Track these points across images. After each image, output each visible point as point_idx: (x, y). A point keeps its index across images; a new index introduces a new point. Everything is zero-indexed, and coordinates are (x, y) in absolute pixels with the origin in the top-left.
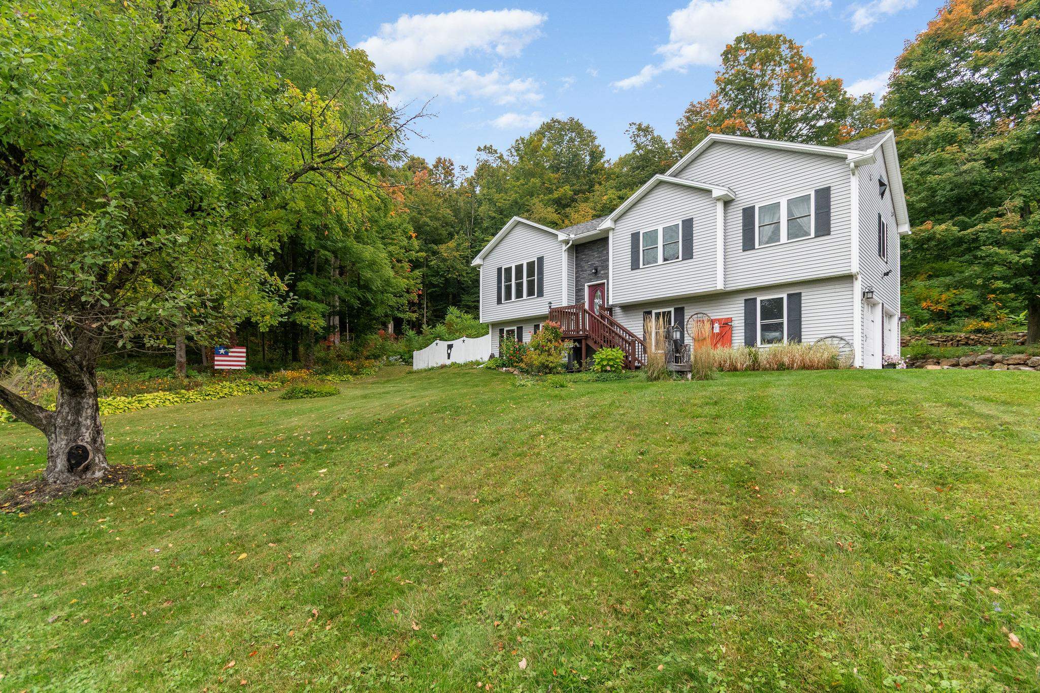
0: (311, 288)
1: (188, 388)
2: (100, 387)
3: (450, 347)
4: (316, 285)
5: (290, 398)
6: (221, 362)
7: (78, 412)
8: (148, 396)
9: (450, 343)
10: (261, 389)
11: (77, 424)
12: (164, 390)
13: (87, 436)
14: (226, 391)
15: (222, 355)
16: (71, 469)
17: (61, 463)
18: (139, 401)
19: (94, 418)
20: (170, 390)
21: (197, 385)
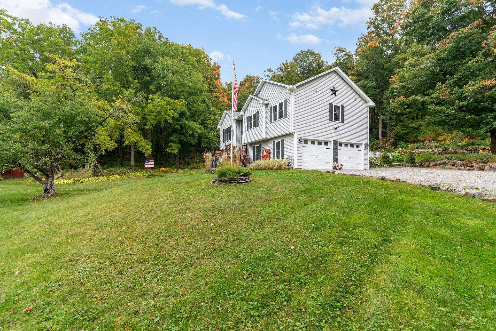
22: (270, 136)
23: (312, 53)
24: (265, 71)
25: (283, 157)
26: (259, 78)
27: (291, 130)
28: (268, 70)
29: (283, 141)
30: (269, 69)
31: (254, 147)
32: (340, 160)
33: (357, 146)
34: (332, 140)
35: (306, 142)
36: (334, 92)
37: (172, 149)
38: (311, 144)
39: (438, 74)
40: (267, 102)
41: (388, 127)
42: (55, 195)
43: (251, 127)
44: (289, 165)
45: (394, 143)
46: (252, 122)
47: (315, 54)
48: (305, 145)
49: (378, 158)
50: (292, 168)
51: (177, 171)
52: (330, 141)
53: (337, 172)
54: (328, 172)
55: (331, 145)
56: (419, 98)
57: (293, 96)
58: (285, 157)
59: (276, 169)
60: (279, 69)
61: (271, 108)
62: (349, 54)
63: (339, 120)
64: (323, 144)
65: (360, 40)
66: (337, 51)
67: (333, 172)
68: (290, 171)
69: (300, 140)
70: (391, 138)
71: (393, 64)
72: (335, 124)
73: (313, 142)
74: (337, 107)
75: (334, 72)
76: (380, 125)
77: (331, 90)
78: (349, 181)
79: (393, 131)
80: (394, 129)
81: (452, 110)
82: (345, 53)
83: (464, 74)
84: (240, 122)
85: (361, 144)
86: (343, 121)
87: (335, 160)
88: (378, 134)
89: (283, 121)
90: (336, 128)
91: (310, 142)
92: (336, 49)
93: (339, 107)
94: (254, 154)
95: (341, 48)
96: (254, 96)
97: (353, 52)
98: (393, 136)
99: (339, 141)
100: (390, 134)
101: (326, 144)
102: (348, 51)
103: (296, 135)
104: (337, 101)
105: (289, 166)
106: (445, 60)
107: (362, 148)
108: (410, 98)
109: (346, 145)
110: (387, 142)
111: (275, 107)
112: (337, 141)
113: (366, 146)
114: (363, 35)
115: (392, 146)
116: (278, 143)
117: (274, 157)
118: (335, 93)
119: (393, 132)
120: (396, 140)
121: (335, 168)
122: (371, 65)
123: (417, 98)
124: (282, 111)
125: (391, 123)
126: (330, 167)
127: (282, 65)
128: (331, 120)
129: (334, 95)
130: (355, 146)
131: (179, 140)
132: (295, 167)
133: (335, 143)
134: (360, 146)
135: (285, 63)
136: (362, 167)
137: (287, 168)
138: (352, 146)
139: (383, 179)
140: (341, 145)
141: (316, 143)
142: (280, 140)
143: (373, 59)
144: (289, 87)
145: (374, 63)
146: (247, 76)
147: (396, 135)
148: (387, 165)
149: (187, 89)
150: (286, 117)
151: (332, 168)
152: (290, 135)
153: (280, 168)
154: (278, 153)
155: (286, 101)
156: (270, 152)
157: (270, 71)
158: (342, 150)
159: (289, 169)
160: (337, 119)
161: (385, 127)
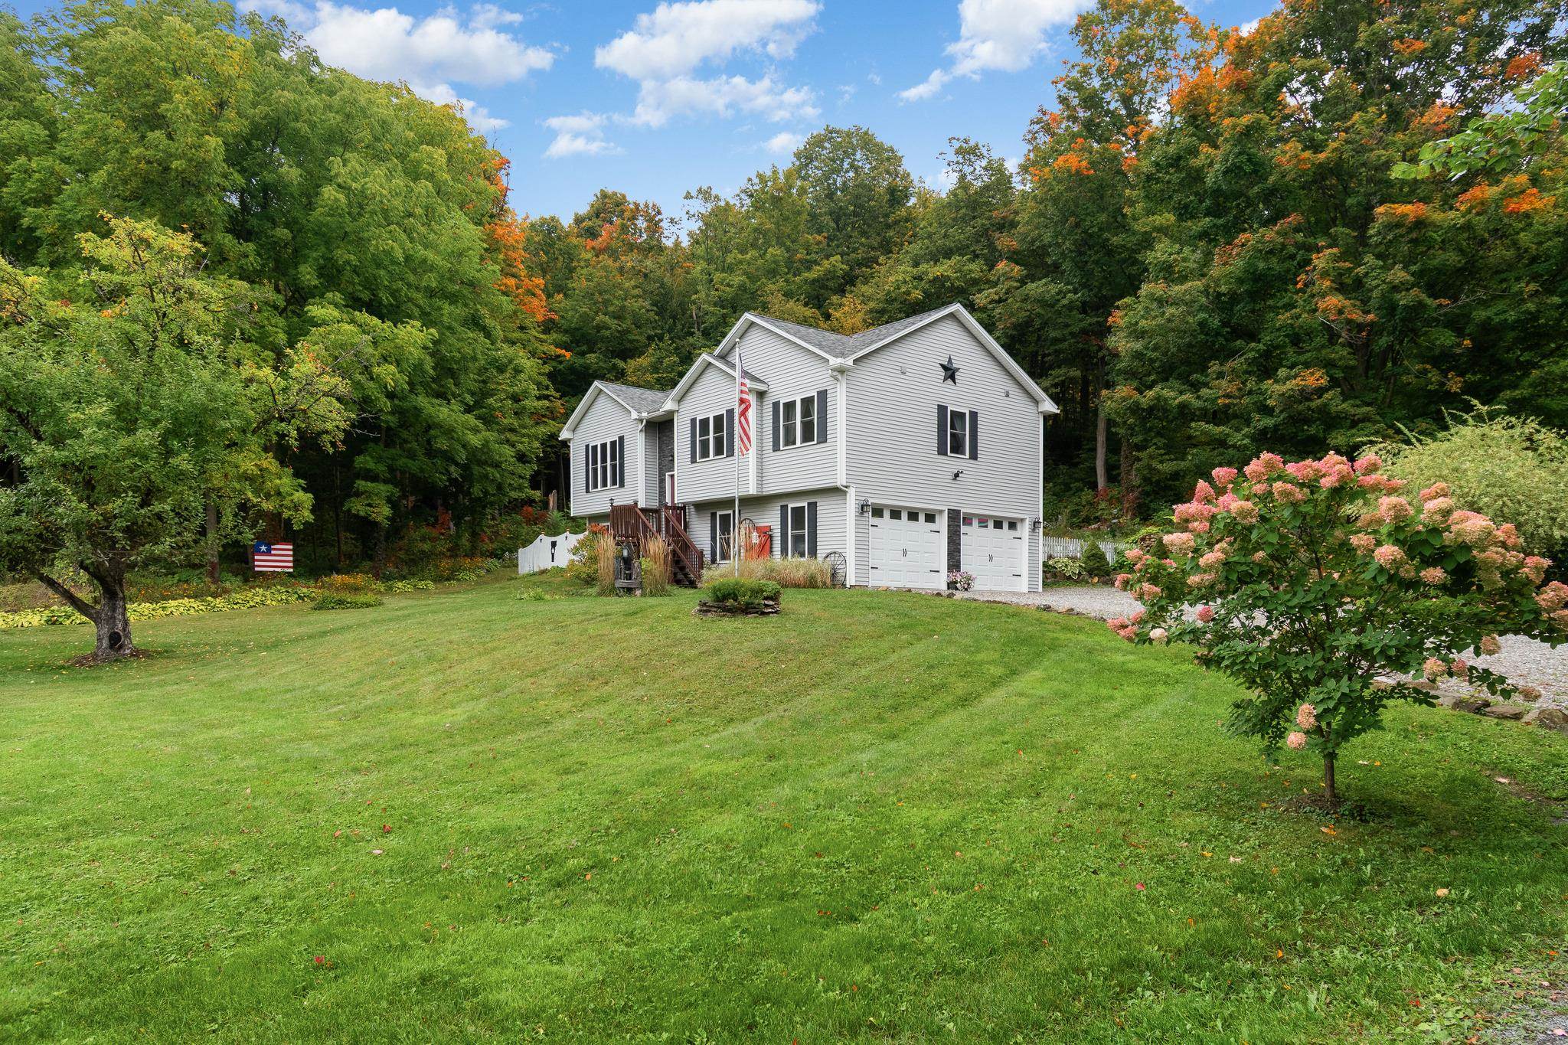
0: (371, 465)
1: (215, 596)
2: (127, 593)
3: (554, 544)
4: (379, 460)
5: (320, 608)
6: (263, 563)
7: (114, 610)
8: (173, 603)
9: (554, 539)
10: (300, 597)
11: (113, 618)
12: (189, 597)
13: (120, 626)
14: (258, 599)
15: (263, 554)
16: (112, 646)
17: (105, 643)
18: (164, 609)
19: (124, 615)
20: (195, 597)
21: (226, 591)
22: (771, 489)
23: (867, 142)
24: (688, 196)
25: (813, 552)
26: (659, 213)
27: (840, 480)
28: (700, 191)
29: (813, 506)
30: (705, 188)
31: (714, 515)
32: (969, 563)
33: (1013, 525)
34: (946, 509)
35: (878, 512)
36: (950, 373)
37: (369, 505)
38: (892, 517)
39: (1218, 334)
40: (761, 387)
41: (1124, 448)
42: (137, 654)
43: (705, 454)
44: (834, 575)
45: (1140, 506)
46: (711, 436)
47: (879, 148)
48: (876, 521)
49: (1073, 559)
50: (844, 585)
51: (391, 588)
52: (941, 512)
53: (959, 595)
54: (939, 594)
55: (942, 523)
56: (1171, 394)
57: (844, 385)
58: (821, 552)
59: (797, 586)
60: (743, 196)
61: (776, 405)
62: (997, 170)
63: (963, 453)
64: (922, 517)
65: (1037, 127)
66: (958, 152)
67: (950, 596)
68: (836, 592)
69: (863, 508)
70: (1131, 489)
71: (1134, 239)
72: (953, 463)
73: (896, 514)
74: (958, 416)
75: (952, 316)
76: (1101, 439)
77: (943, 366)
78: (981, 612)
79: (1137, 465)
80: (1139, 459)
81: (1245, 436)
82: (984, 163)
83: (1275, 343)
84: (660, 429)
85: (1022, 520)
86: (974, 456)
87: (954, 564)
88: (1094, 470)
89: (813, 449)
90: (957, 475)
91: (887, 514)
92: (956, 145)
93: (963, 415)
94: (713, 538)
95: (972, 143)
96: (715, 357)
97: (1012, 166)
98: (1137, 482)
99: (963, 510)
100: (1128, 473)
101: (930, 518)
102: (995, 156)
103: (852, 493)
104: (957, 400)
105: (835, 580)
106: (1234, 298)
107: (1025, 530)
108: (1150, 394)
109: (983, 521)
110: (1119, 501)
111: (790, 406)
112: (959, 512)
113: (1035, 524)
114: (1044, 113)
115: (1134, 516)
116: (798, 512)
117: (784, 551)
118: (952, 377)
119: (1138, 470)
120: (1147, 494)
121: (952, 585)
122: (1070, 233)
123: (1168, 393)
124: (812, 422)
125: (1132, 435)
126: (940, 583)
127: (756, 181)
128: (942, 451)
129: (949, 381)
130: (1006, 525)
131: (391, 469)
132: (851, 581)
133: (954, 516)
134: (1019, 526)
135: (769, 173)
136: (1023, 586)
137: (828, 582)
138: (998, 525)
139: (1047, 608)
140: (968, 520)
141: (904, 515)
142: (805, 504)
143: (1073, 214)
144: (835, 361)
145: (1077, 225)
146: (604, 195)
147: (1145, 479)
148: (1096, 579)
149: (432, 280)
150: (823, 439)
151: (944, 587)
152: (835, 491)
153: (811, 583)
154: (798, 539)
155: (823, 394)
156: (771, 536)
157: (706, 194)
158: (972, 537)
159: (834, 586)
160: (957, 448)
161: (1114, 445)
